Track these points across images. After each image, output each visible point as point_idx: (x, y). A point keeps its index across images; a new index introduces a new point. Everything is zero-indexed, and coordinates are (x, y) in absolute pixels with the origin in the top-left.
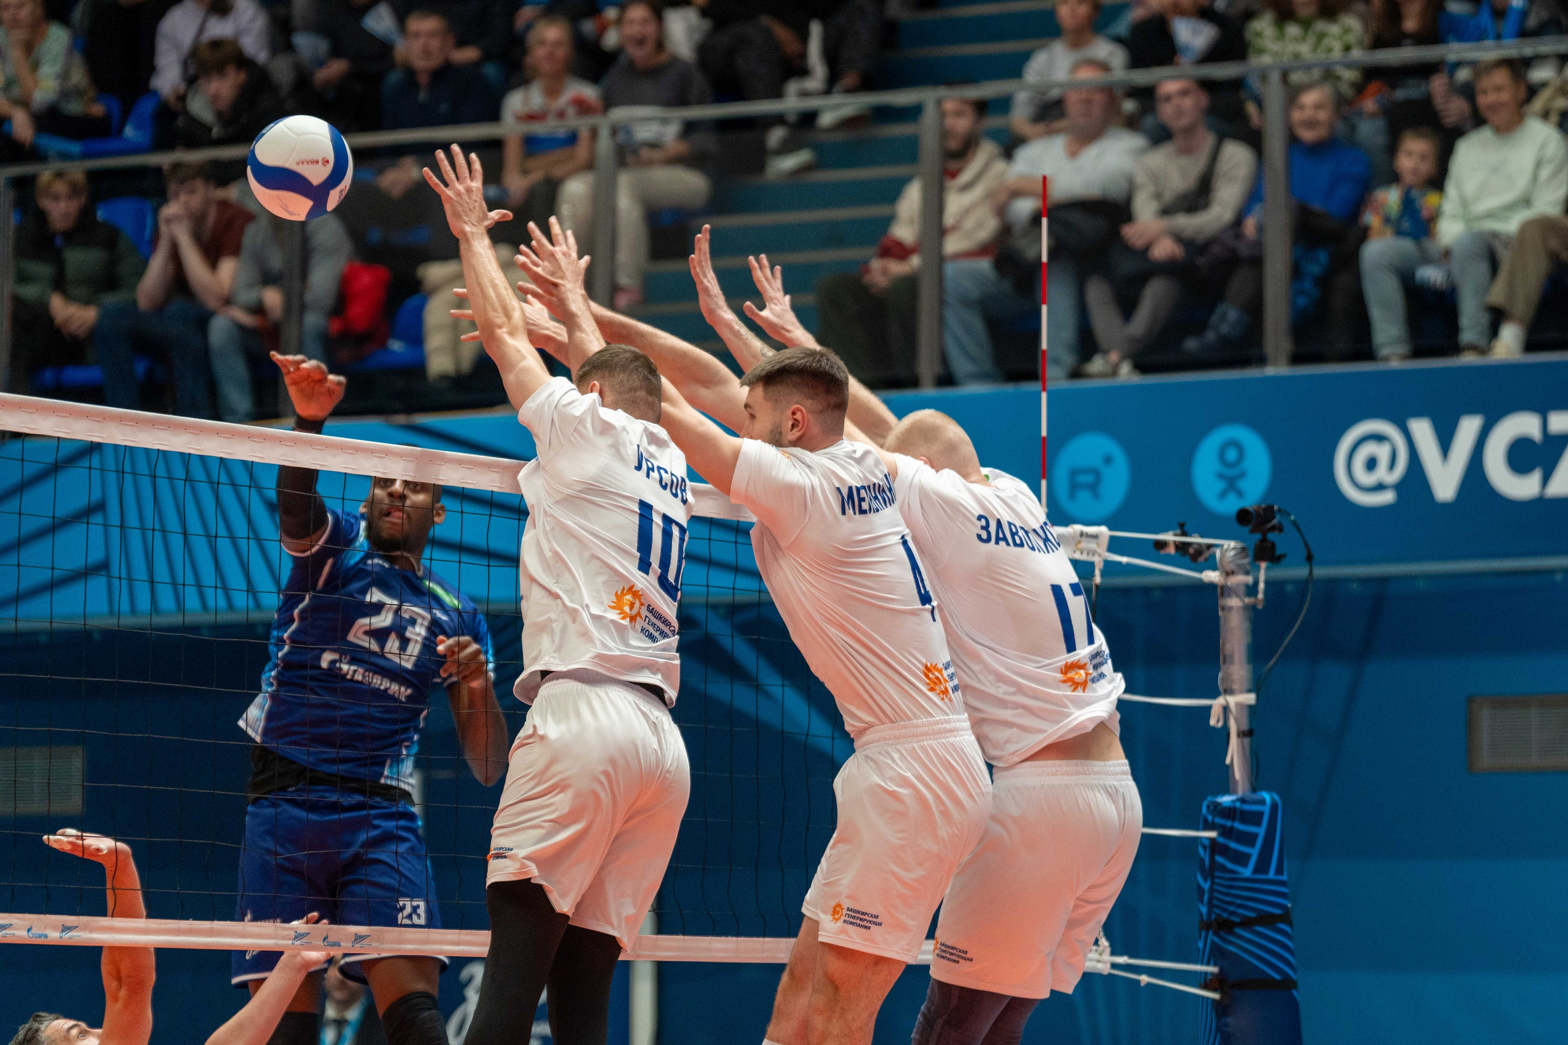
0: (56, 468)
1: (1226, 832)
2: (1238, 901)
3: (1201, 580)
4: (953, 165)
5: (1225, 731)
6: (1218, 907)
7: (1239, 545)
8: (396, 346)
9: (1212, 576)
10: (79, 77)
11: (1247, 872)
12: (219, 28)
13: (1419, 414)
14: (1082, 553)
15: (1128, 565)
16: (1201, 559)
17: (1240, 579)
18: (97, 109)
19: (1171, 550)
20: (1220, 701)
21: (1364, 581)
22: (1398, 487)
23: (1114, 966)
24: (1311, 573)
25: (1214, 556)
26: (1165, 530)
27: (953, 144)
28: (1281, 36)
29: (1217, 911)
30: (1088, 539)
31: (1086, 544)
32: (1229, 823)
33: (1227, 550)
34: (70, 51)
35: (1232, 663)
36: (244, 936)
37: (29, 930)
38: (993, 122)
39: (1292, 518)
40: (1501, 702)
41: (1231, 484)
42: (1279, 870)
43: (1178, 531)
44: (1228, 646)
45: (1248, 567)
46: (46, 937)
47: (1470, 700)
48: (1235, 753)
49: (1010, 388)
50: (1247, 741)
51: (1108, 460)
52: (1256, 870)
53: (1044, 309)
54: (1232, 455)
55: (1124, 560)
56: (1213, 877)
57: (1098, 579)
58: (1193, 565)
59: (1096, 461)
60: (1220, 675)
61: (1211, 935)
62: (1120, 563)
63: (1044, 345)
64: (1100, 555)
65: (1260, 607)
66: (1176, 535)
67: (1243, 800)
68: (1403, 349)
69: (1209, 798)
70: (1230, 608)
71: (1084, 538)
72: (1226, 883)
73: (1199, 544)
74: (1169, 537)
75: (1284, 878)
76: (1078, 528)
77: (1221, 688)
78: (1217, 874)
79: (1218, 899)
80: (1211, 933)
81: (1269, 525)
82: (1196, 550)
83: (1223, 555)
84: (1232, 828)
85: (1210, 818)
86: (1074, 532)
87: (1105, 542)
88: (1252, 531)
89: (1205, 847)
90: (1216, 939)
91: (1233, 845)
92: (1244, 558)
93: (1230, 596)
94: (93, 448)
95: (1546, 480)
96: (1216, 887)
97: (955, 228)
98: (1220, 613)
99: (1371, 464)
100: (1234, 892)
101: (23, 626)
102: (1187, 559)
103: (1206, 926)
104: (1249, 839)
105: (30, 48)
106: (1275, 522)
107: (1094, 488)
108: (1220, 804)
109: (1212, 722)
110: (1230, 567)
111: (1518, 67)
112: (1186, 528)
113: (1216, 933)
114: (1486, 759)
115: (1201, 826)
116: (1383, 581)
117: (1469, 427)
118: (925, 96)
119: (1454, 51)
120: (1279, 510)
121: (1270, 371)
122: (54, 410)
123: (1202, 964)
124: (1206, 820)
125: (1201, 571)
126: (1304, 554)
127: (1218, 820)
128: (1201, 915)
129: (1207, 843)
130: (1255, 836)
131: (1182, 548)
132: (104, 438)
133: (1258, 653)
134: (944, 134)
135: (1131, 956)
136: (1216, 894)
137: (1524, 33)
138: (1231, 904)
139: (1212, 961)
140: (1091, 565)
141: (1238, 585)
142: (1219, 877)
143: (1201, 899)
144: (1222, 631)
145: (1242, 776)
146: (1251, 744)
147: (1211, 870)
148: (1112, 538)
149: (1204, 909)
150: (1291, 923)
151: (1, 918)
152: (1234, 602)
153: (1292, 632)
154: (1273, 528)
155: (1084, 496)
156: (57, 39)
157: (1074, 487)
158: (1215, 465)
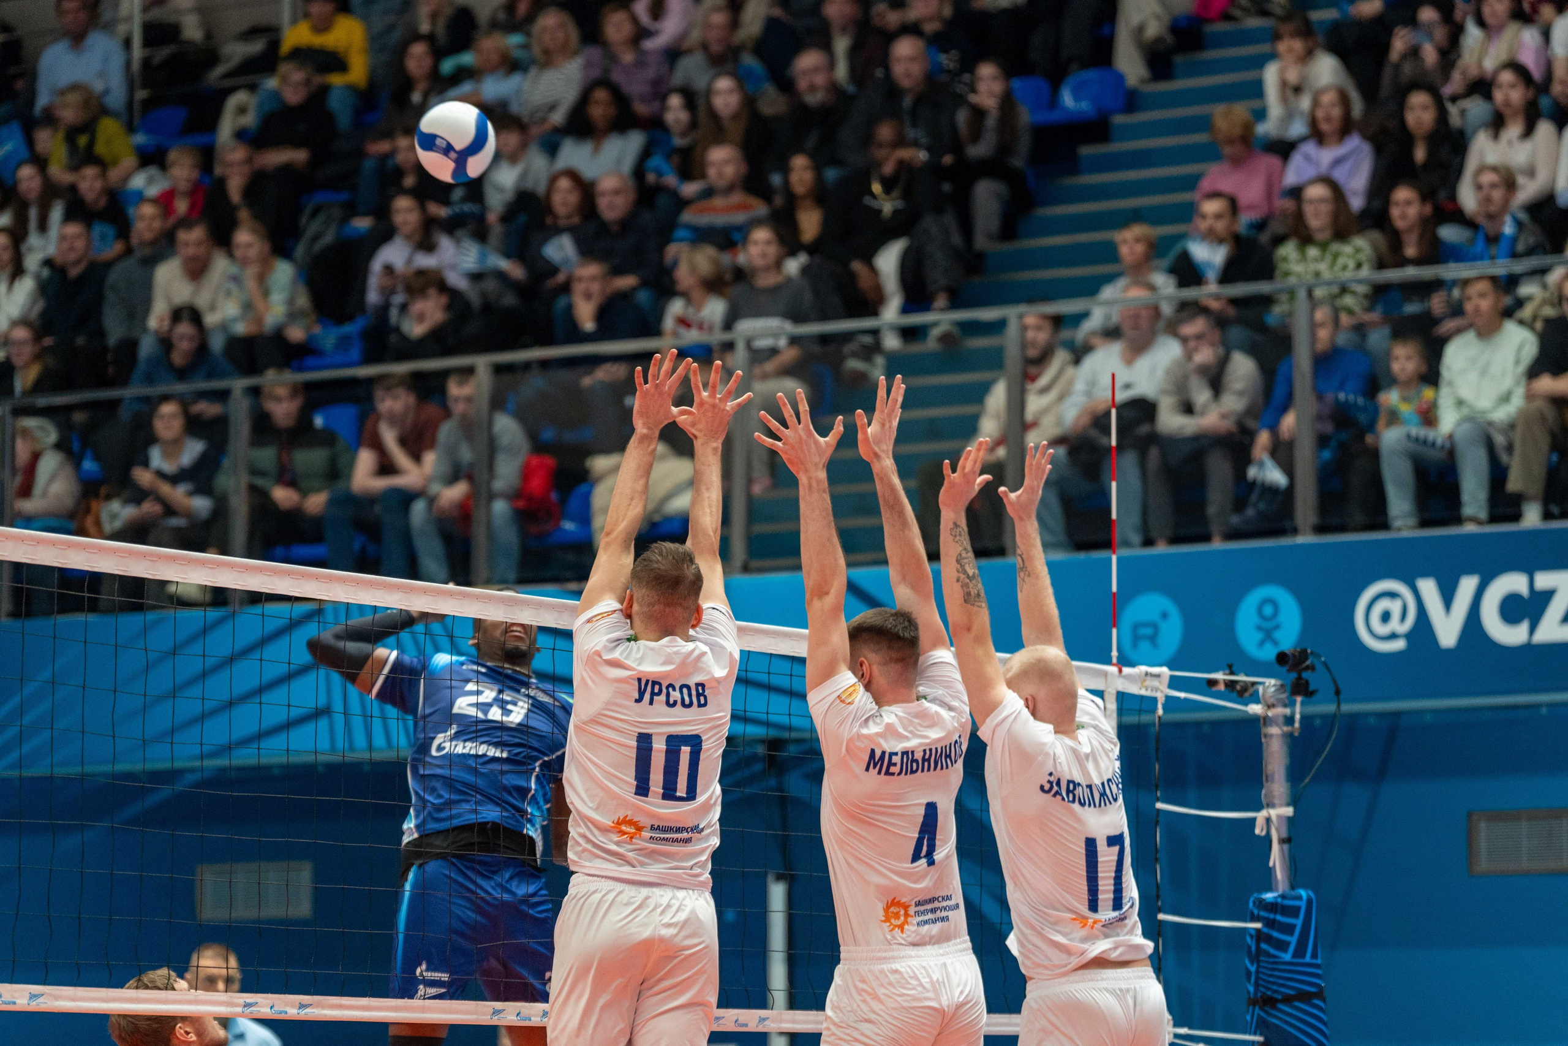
1: (1270, 923)
2: (1281, 981)
3: (1246, 712)
4: (1032, 370)
5: (1268, 839)
6: (1264, 986)
7: (1279, 683)
8: (569, 526)
9: (1255, 709)
10: (303, 301)
11: (1287, 957)
12: (425, 261)
13: (1425, 574)
14: (1147, 690)
15: (1186, 699)
16: (1247, 695)
17: (1281, 711)
19: (1222, 687)
20: (1264, 813)
21: (1380, 715)
22: (1408, 636)
23: (1176, 1036)
24: (1339, 706)
25: (1257, 691)
26: (1216, 670)
27: (1033, 353)
28: (1304, 258)
29: (1263, 990)
30: (1153, 678)
31: (1150, 682)
32: (1272, 916)
33: (1268, 687)
34: (294, 283)
35: (1273, 781)
36: (451, 1012)
37: (271, 1008)
38: (1065, 334)
39: (1323, 659)
40: (1496, 817)
41: (1268, 635)
42: (1314, 955)
43: (1227, 671)
44: (1270, 767)
45: (1287, 701)
46: (286, 1013)
47: (1470, 815)
48: (1276, 857)
49: (1082, 556)
50: (1286, 847)
51: (1165, 615)
52: (1295, 956)
54: (1268, 610)
55: (1182, 695)
56: (1258, 962)
57: (1160, 712)
58: (1240, 700)
59: (1153, 616)
60: (1263, 792)
61: (1257, 1010)
62: (1178, 698)
64: (1162, 692)
65: (1296, 734)
66: (1225, 674)
67: (1283, 897)
68: (1412, 521)
69: (1255, 895)
70: (1271, 736)
71: (1148, 678)
72: (1270, 966)
73: (1245, 682)
74: (1219, 676)
75: (1319, 961)
76: (1144, 668)
77: (1264, 802)
78: (1262, 958)
79: (1264, 980)
80: (1257, 1008)
81: (1304, 665)
82: (1242, 687)
83: (1265, 691)
84: (1274, 920)
85: (1256, 912)
86: (1140, 672)
87: (1166, 680)
88: (1289, 671)
89: (1252, 937)
90: (1262, 1014)
91: (1275, 934)
92: (1284, 693)
93: (1271, 725)
95: (1532, 630)
96: (1261, 970)
97: (1034, 424)
98: (1263, 740)
99: (1386, 617)
100: (1276, 973)
101: (265, 761)
102: (1235, 695)
103: (1253, 1002)
104: (1289, 929)
105: (262, 279)
106: (1308, 662)
107: (1153, 639)
108: (1264, 900)
109: (1257, 831)
110: (1272, 701)
111: (1509, 283)
112: (1234, 669)
113: (1261, 1008)
114: (1483, 864)
115: (1248, 918)
116: (1397, 715)
117: (1468, 585)
118: (1010, 312)
119: (1451, 271)
120: (1312, 653)
121: (1300, 540)
122: (289, 573)
123: (1250, 1034)
124: (1252, 913)
125: (1246, 704)
126: (1332, 690)
127: (1263, 914)
128: (1249, 992)
129: (1253, 933)
130: (1294, 926)
131: (1230, 685)
132: (330, 596)
133: (1295, 774)
134: (1024, 345)
135: (1190, 1028)
136: (1261, 976)
137: (1514, 255)
138: (1273, 983)
139: (1258, 1033)
140: (1154, 700)
141: (1277, 716)
142: (1263, 961)
143: (1249, 980)
144: (1265, 755)
145: (1282, 874)
146: (1290, 850)
147: (1257, 956)
148: (1172, 677)
149: (1251, 989)
150: (1324, 1000)
151: (247, 998)
152: (1274, 730)
153: (1324, 755)
154: (1307, 668)
155: (1145, 646)
156: (283, 272)
157: (1136, 639)
158: (1255, 619)
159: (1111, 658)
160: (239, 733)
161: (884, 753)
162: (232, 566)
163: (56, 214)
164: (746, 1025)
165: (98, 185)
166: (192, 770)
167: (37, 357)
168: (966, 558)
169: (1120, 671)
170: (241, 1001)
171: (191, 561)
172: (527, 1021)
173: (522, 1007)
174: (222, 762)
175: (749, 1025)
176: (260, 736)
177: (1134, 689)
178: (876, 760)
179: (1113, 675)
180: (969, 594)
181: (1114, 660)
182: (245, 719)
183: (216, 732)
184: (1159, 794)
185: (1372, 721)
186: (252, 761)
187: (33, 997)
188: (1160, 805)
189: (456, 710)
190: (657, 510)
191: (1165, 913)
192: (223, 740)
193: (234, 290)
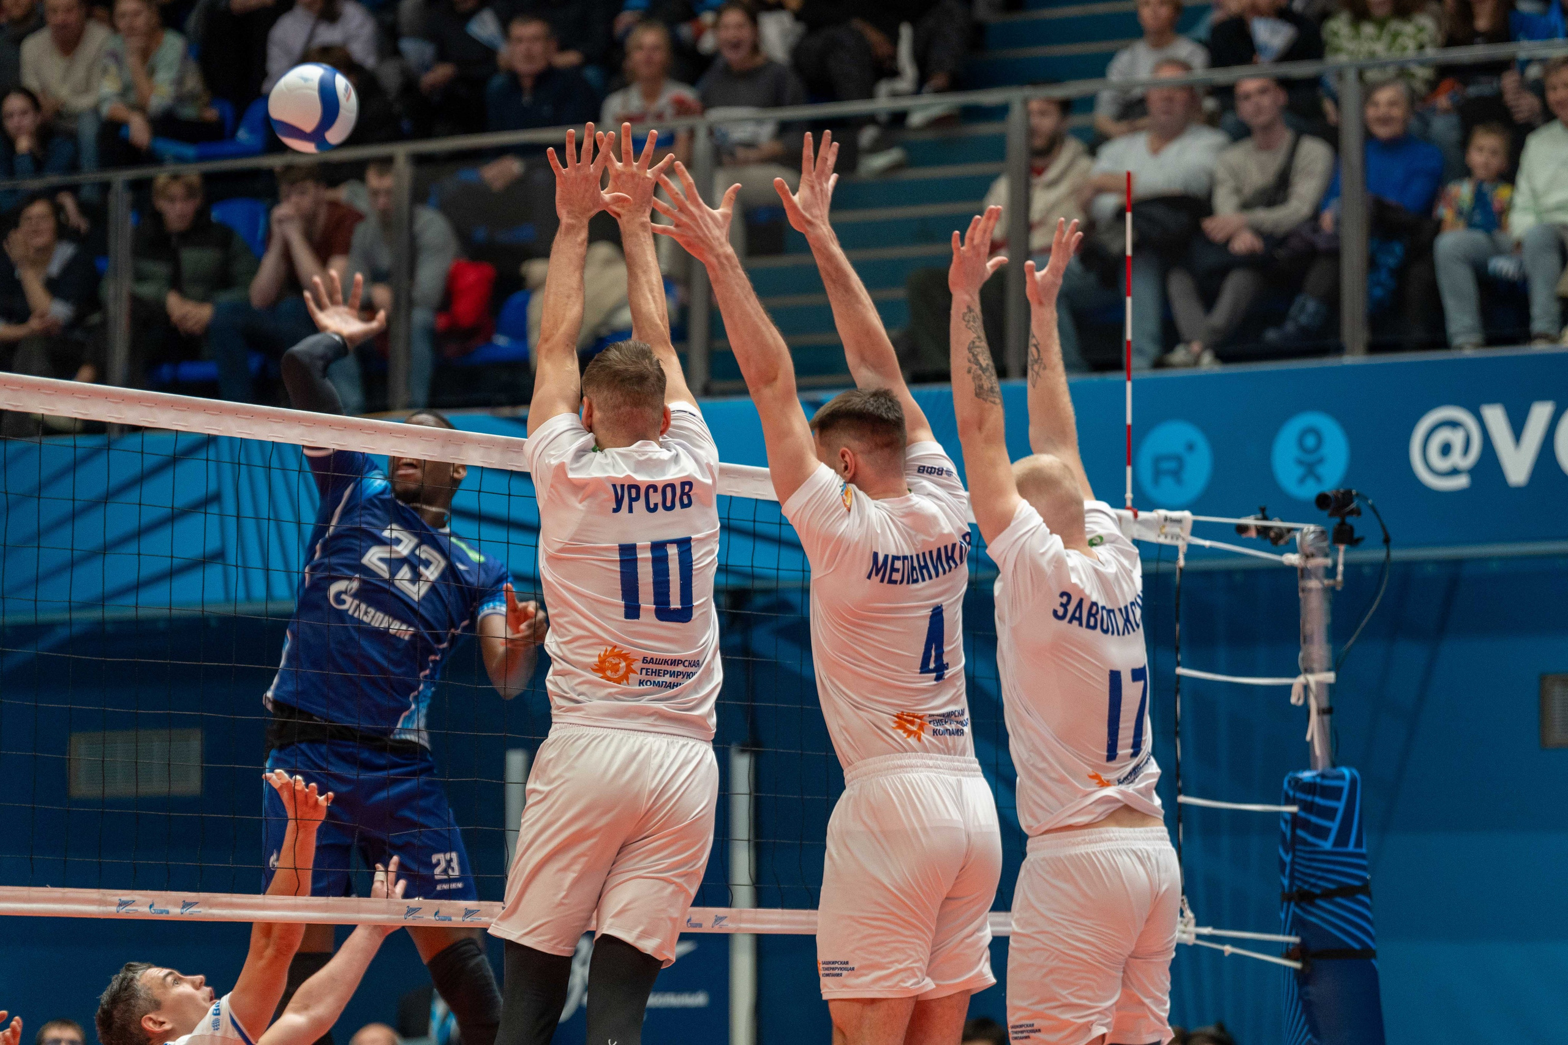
0: (174, 460)
1: (1307, 807)
2: (1319, 874)
3: (1281, 563)
4: (1038, 163)
5: (1305, 709)
6: (1299, 879)
7: (1319, 529)
8: (501, 341)
9: (1292, 559)
10: (193, 83)
11: (1327, 845)
12: (329, 35)
13: (1491, 400)
14: (1166, 537)
15: (1211, 548)
16: (1282, 542)
17: (1320, 561)
18: (212, 114)
19: (1253, 534)
20: (1301, 680)
21: (1439, 562)
22: (1473, 472)
23: (1199, 937)
24: (1388, 555)
25: (1294, 539)
26: (1246, 514)
27: (1039, 142)
28: (1357, 35)
29: (1299, 883)
30: (1172, 524)
31: (1170, 529)
32: (1309, 798)
33: (1306, 533)
34: (185, 58)
35: (1312, 643)
36: (359, 911)
37: (151, 907)
38: (1077, 120)
39: (1370, 502)
41: (1310, 469)
42: (1359, 844)
43: (1260, 516)
44: (1308, 627)
45: (1327, 550)
46: (168, 912)
47: (1542, 678)
48: (1314, 730)
49: (1095, 378)
50: (1326, 718)
51: (1191, 447)
52: (1335, 844)
53: (1129, 301)
54: (1310, 441)
55: (1207, 543)
56: (1294, 851)
57: (1182, 562)
58: (1274, 548)
59: (1179, 448)
60: (1301, 655)
61: (1292, 908)
62: (1203, 547)
63: (1129, 336)
64: (1183, 539)
65: (1339, 588)
66: (1257, 519)
67: (1323, 776)
68: (1476, 338)
69: (1291, 774)
70: (1310, 590)
71: (1168, 523)
72: (1306, 857)
73: (1280, 528)
74: (1250, 521)
75: (1364, 850)
76: (1163, 513)
77: (1301, 668)
78: (1299, 847)
79: (1300, 864)
80: (1292, 905)
81: (1348, 509)
82: (1276, 534)
83: (1302, 538)
84: (1312, 803)
85: (1291, 793)
86: (1159, 517)
87: (1188, 526)
88: (1331, 515)
89: (1286, 822)
90: (1298, 911)
91: (1314, 819)
92: (1325, 540)
93: (1309, 578)
94: (210, 441)
96: (1297, 861)
97: (1042, 223)
98: (1301, 595)
99: (1446, 449)
100: (1315, 864)
101: (142, 613)
102: (1268, 543)
103: (1288, 898)
104: (1330, 813)
105: (146, 54)
106: (1353, 506)
107: (1177, 474)
108: (1301, 779)
109: (1293, 700)
110: (1310, 550)
112: (1267, 513)
113: (1297, 905)
114: (1558, 735)
115: (1283, 801)
116: (1458, 563)
117: (1540, 413)
118: (1012, 96)
119: (1524, 49)
120: (1357, 495)
121: (1348, 360)
122: (173, 405)
123: (1284, 934)
124: (1287, 795)
125: (1281, 554)
126: (1382, 537)
127: (1300, 795)
128: (1283, 886)
129: (1288, 817)
130: (1334, 811)
131: (1263, 531)
132: (220, 431)
133: (1337, 633)
134: (1031, 132)
135: (1215, 927)
136: (1297, 867)
138: (1311, 876)
139: (1294, 932)
140: (1175, 549)
141: (1317, 567)
142: (1300, 851)
143: (1283, 872)
144: (1302, 612)
145: (1322, 753)
146: (1331, 721)
147: (1292, 845)
148: (1195, 523)
149: (1286, 882)
150: (1369, 895)
151: (123, 895)
152: (1314, 584)
153: (1370, 613)
154: (1352, 512)
155: (1167, 482)
156: (172, 45)
157: (1158, 474)
158: (1294, 452)
159: (1125, 500)
160: (114, 582)
161: (886, 557)
162: (106, 396)
164: (700, 925)
166: (63, 624)
168: (978, 347)
169: (1136, 516)
170: (116, 899)
171: (57, 390)
172: (446, 922)
173: (441, 905)
174: (95, 614)
175: (704, 925)
176: (138, 586)
177: (1151, 537)
178: (879, 565)
179: (1128, 521)
180: (981, 387)
181: (1129, 503)
182: (121, 567)
184: (1179, 657)
185: (1430, 569)
188: (1180, 671)
189: (365, 560)
190: (605, 323)
191: (1187, 794)
192: (96, 591)
193: (113, 69)
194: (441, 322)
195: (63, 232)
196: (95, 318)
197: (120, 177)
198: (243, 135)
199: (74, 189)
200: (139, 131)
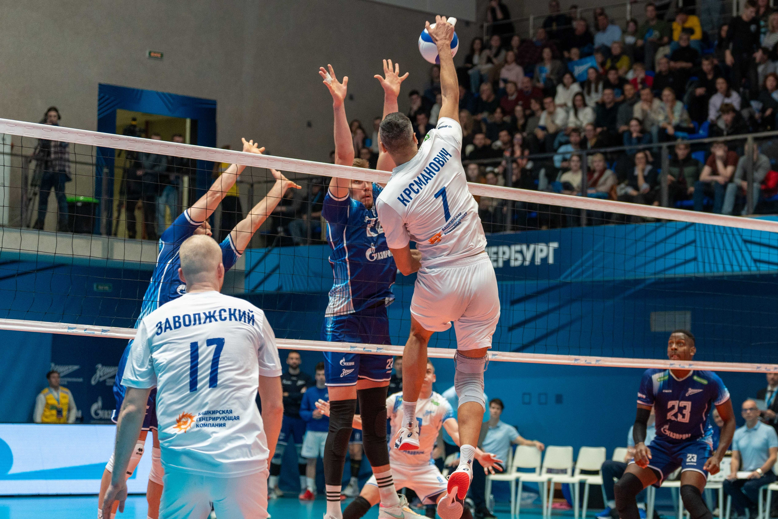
0: (681, 230)
10: (686, 116)
12: (727, 101)
18: (691, 125)
34: (683, 109)
94: (693, 224)
105: (672, 107)
122: (685, 214)
156: (679, 105)
160: (668, 265)
163: (600, 86)
165: (616, 76)
166: (648, 279)
167: (595, 136)
176: (676, 266)
182: (670, 261)
183: (660, 265)
186: (673, 276)
187: (597, 361)
192: (662, 268)
193: (661, 111)
194: (763, 187)
195: (648, 162)
196: (657, 188)
197: (665, 145)
198: (701, 132)
199: (650, 149)
200: (670, 130)
